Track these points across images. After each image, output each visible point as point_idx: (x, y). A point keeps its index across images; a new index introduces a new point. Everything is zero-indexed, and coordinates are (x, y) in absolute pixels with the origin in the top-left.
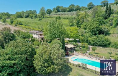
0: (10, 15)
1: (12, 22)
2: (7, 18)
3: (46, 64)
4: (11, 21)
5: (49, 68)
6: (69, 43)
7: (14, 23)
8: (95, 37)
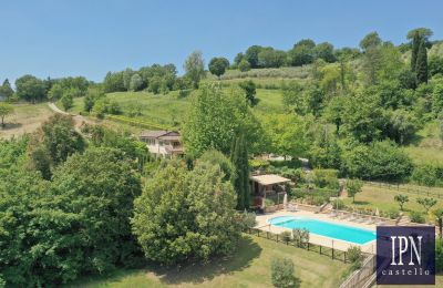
0: (87, 84)
1: (89, 108)
2: (79, 95)
3: (169, 228)
4: (87, 105)
5: (180, 239)
6: (269, 170)
7: (94, 108)
8: (362, 148)
